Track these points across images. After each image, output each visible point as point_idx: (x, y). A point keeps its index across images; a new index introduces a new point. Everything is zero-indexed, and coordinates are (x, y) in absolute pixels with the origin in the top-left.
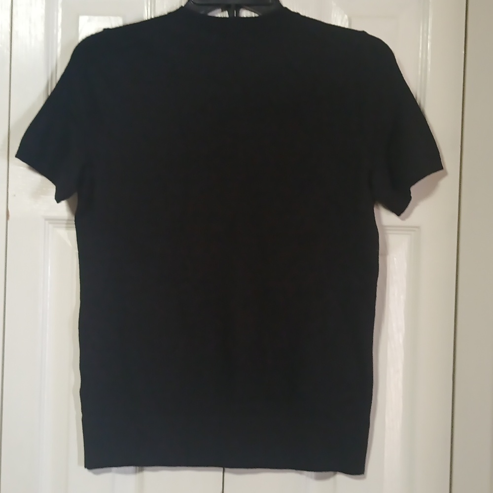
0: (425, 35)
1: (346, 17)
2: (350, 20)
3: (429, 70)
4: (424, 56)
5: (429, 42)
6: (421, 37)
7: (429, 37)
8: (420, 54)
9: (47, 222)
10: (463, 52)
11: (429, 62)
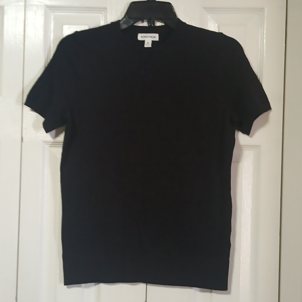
0: (262, 35)
1: (216, 25)
2: (219, 27)
3: (265, 55)
4: (262, 47)
5: (264, 39)
6: (260, 36)
7: (265, 36)
8: (260, 46)
9: (45, 143)
10: (285, 45)
11: (265, 51)
